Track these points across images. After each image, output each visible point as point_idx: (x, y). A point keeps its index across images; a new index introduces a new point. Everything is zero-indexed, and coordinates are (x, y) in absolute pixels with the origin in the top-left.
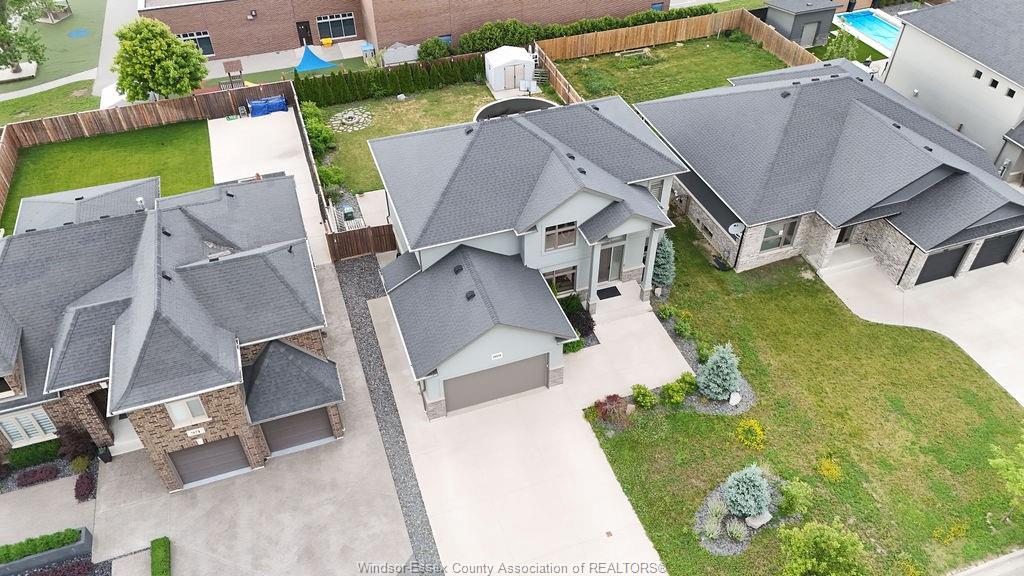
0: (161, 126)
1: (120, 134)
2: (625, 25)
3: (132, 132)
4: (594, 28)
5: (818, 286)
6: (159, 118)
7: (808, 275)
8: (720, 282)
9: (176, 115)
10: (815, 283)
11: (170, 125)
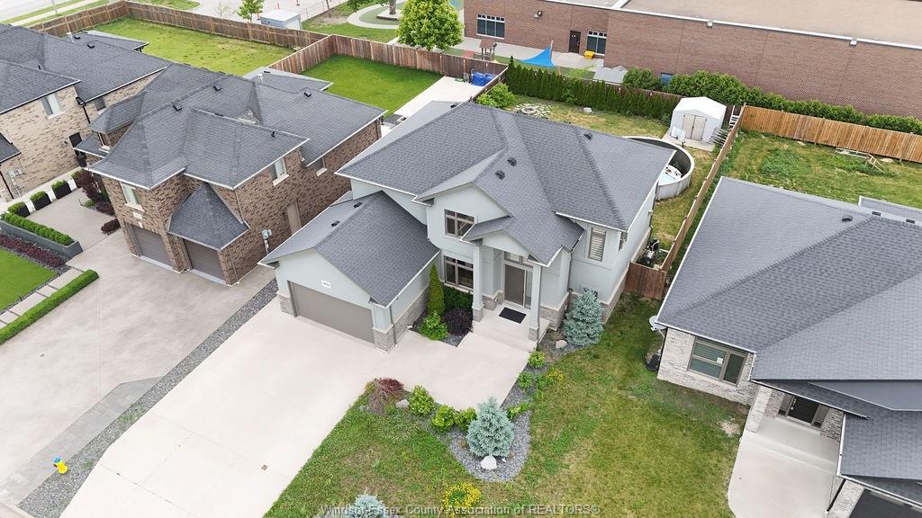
0: (416, 69)
1: (390, 65)
2: (866, 123)
3: (398, 66)
4: (824, 114)
5: (725, 445)
6: (416, 63)
7: (729, 428)
8: (631, 374)
9: (427, 65)
10: (727, 440)
11: (421, 70)
